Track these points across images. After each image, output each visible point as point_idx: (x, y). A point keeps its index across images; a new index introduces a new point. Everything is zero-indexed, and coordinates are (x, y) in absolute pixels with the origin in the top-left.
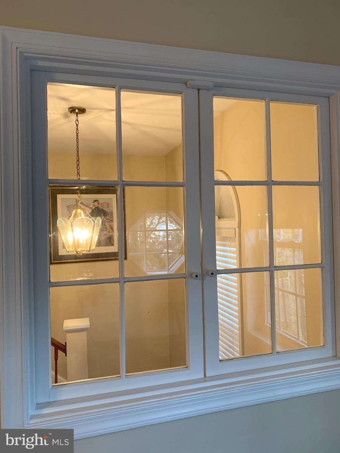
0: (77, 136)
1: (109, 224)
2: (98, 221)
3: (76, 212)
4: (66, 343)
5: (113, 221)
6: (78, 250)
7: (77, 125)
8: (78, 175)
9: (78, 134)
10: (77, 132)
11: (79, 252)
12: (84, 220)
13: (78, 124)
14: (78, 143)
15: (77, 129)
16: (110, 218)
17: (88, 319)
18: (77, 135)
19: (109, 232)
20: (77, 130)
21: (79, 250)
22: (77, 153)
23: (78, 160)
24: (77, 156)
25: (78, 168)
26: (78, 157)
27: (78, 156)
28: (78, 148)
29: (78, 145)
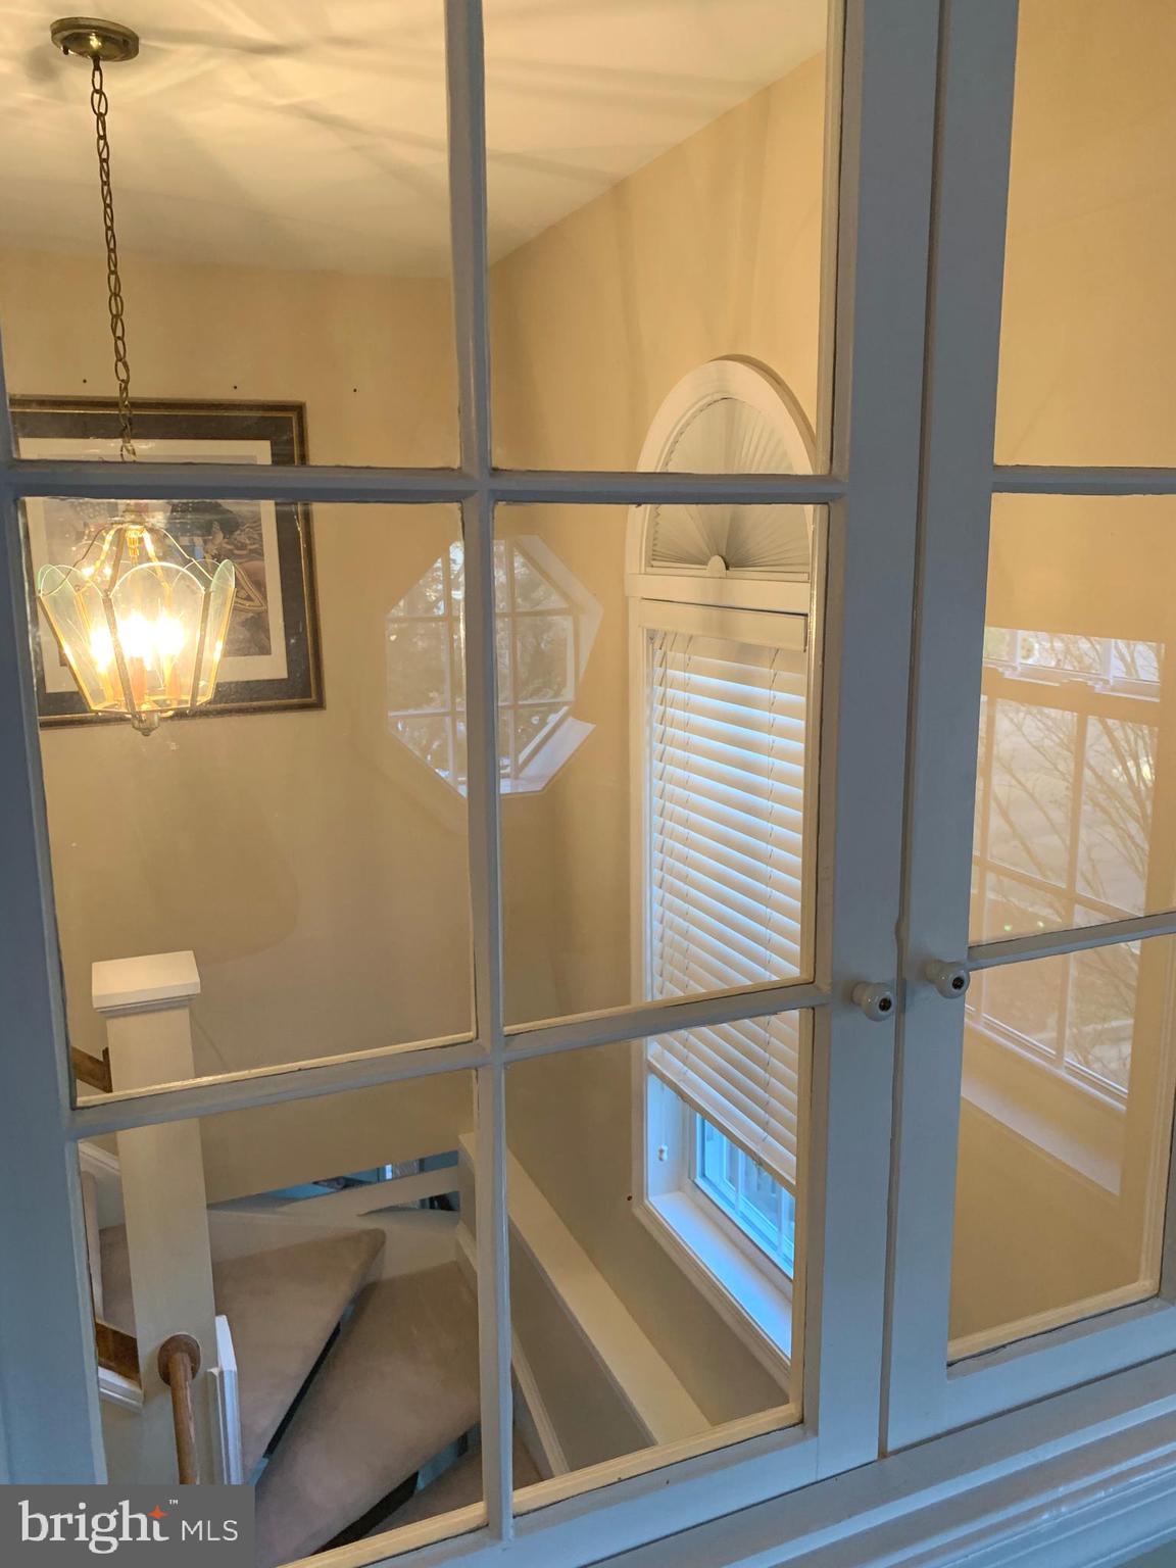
0: (105, 172)
1: (247, 565)
2: (223, 579)
3: (120, 534)
4: (106, 1052)
5: (262, 555)
6: (140, 705)
7: (101, 116)
8: (120, 364)
9: (106, 161)
10: (100, 154)
11: (143, 716)
12: (160, 572)
13: (103, 111)
14: (110, 206)
15: (103, 137)
16: (248, 542)
17: (187, 957)
18: (102, 167)
19: (249, 598)
20: (102, 142)
21: (145, 707)
22: (109, 258)
23: (116, 294)
24: (112, 272)
25: (119, 333)
26: (113, 277)
27: (114, 272)
28: (113, 236)
29: (112, 220)
